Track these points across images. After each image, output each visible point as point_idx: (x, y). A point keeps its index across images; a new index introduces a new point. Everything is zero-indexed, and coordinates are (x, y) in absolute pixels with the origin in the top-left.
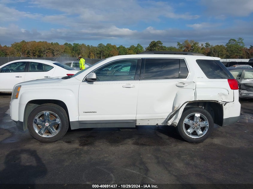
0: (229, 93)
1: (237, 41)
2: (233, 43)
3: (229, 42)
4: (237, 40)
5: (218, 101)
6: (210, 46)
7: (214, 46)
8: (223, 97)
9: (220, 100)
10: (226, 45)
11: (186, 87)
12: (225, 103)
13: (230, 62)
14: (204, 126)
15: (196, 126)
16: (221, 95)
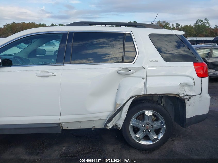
0: (194, 83)
1: (204, 22)
2: (200, 23)
3: (197, 23)
4: (203, 20)
5: (178, 95)
6: (180, 26)
7: (183, 26)
8: (187, 88)
9: (182, 93)
10: (194, 25)
11: (132, 75)
12: (188, 97)
13: (197, 41)
14: (159, 128)
15: (148, 129)
16: (183, 86)
